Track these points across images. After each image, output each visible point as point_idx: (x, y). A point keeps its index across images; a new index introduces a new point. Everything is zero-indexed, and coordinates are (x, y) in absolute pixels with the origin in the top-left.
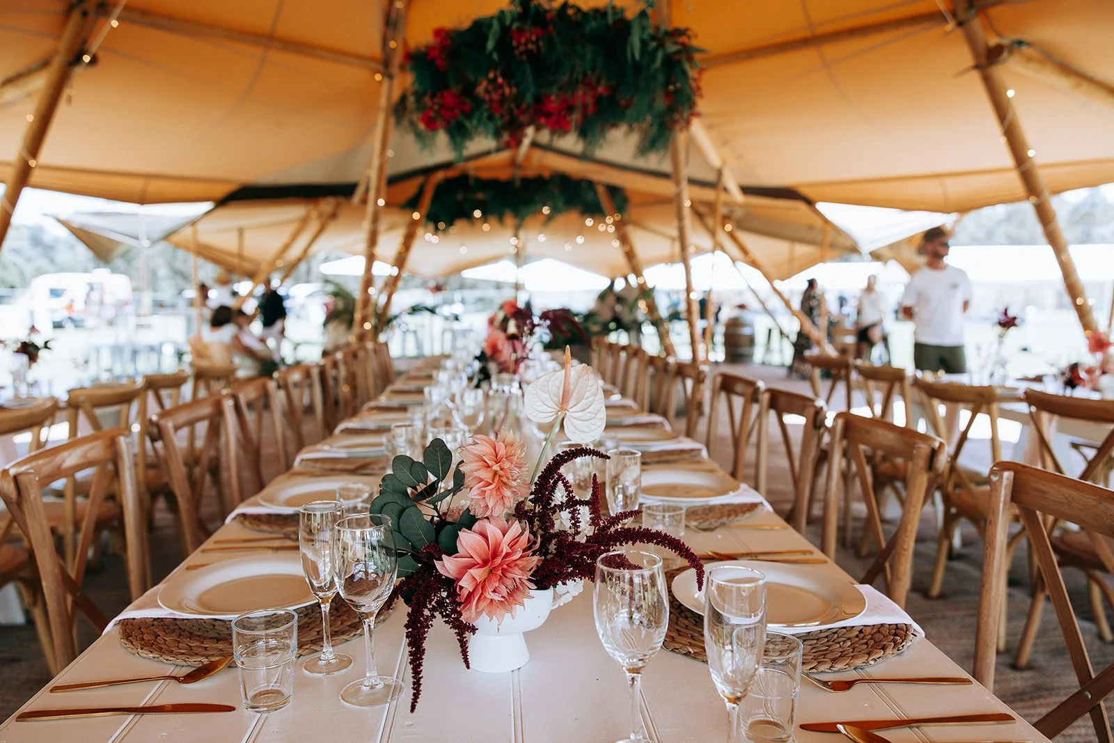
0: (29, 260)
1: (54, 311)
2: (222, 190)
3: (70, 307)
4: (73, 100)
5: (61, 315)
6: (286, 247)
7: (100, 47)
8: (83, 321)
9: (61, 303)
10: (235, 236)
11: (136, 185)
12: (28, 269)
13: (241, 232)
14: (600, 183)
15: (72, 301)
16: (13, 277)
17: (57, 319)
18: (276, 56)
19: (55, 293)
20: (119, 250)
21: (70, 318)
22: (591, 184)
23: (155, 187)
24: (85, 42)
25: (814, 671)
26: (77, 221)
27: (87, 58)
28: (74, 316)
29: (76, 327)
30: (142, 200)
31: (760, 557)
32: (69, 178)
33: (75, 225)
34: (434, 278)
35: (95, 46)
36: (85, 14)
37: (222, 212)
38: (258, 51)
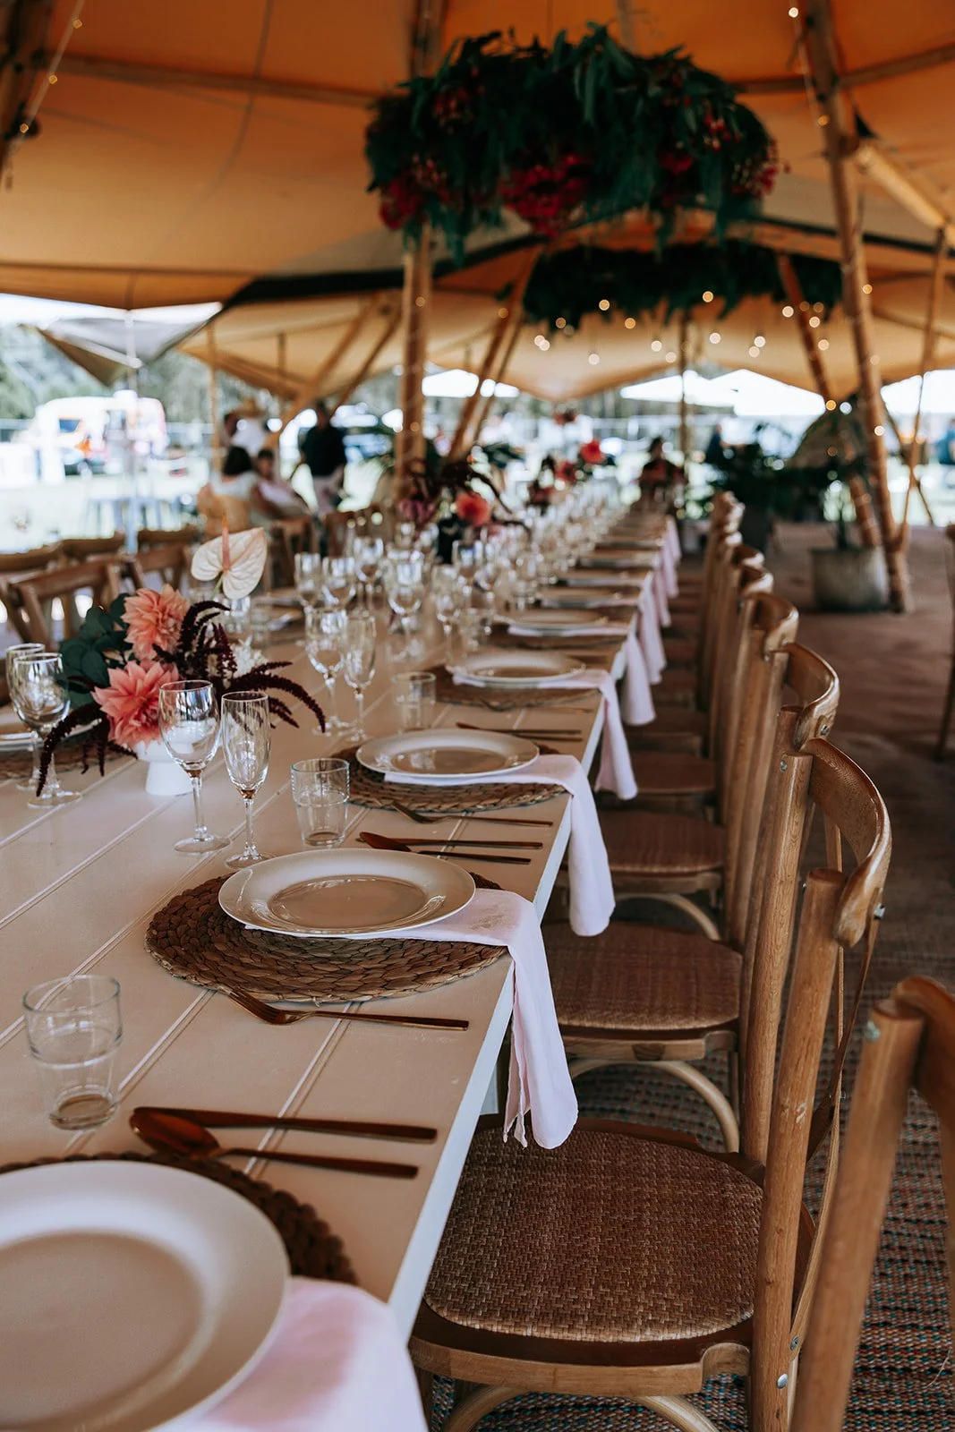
0: (42, 378)
1: (65, 451)
2: (229, 286)
3: (85, 445)
4: (15, 185)
5: (75, 457)
6: (333, 361)
7: (41, 110)
8: (102, 464)
9: (73, 439)
10: (274, 343)
11: (120, 283)
12: (41, 390)
13: (282, 338)
14: (783, 253)
15: (89, 437)
16: (22, 403)
17: (70, 462)
18: (266, 103)
19: (67, 425)
20: (120, 372)
21: (86, 461)
22: (770, 254)
23: (143, 284)
24: (23, 105)
25: (423, 809)
26: (60, 332)
27: (25, 128)
28: (92, 457)
29: (95, 473)
30: (129, 304)
31: (522, 734)
32: (36, 278)
33: (58, 336)
34: (562, 401)
35: (33, 111)
36: (19, 69)
37: (237, 314)
38: (242, 99)
